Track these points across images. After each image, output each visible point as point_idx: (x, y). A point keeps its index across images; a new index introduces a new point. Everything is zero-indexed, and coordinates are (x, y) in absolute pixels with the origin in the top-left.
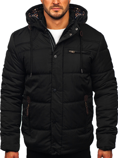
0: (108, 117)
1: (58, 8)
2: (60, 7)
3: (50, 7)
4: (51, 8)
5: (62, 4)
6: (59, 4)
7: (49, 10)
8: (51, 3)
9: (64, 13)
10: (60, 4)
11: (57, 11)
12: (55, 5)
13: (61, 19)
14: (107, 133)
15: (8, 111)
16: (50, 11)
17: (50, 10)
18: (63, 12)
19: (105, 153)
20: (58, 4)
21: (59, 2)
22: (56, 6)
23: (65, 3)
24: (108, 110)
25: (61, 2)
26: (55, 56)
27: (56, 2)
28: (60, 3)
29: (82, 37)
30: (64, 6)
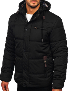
11: (34, 3)
14: (57, 79)
16: (30, 3)
26: (26, 30)
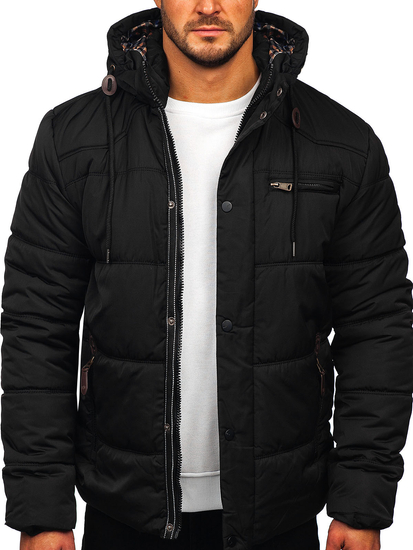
0: (375, 416)
1: (216, 27)
2: (223, 23)
3: (189, 24)
4: (191, 28)
5: (230, 13)
6: (218, 12)
7: (184, 35)
8: (191, 9)
9: (236, 46)
10: (221, 15)
12: (205, 18)
13: (225, 66)
15: (37, 388)
16: (188, 38)
17: (187, 35)
18: (233, 42)
19: (355, 536)
20: (215, 15)
21: (218, 8)
22: (208, 19)
23: (239, 9)
24: (378, 390)
25: (226, 9)
27: (208, 8)
28: (222, 10)
29: (296, 129)
30: (238, 23)
